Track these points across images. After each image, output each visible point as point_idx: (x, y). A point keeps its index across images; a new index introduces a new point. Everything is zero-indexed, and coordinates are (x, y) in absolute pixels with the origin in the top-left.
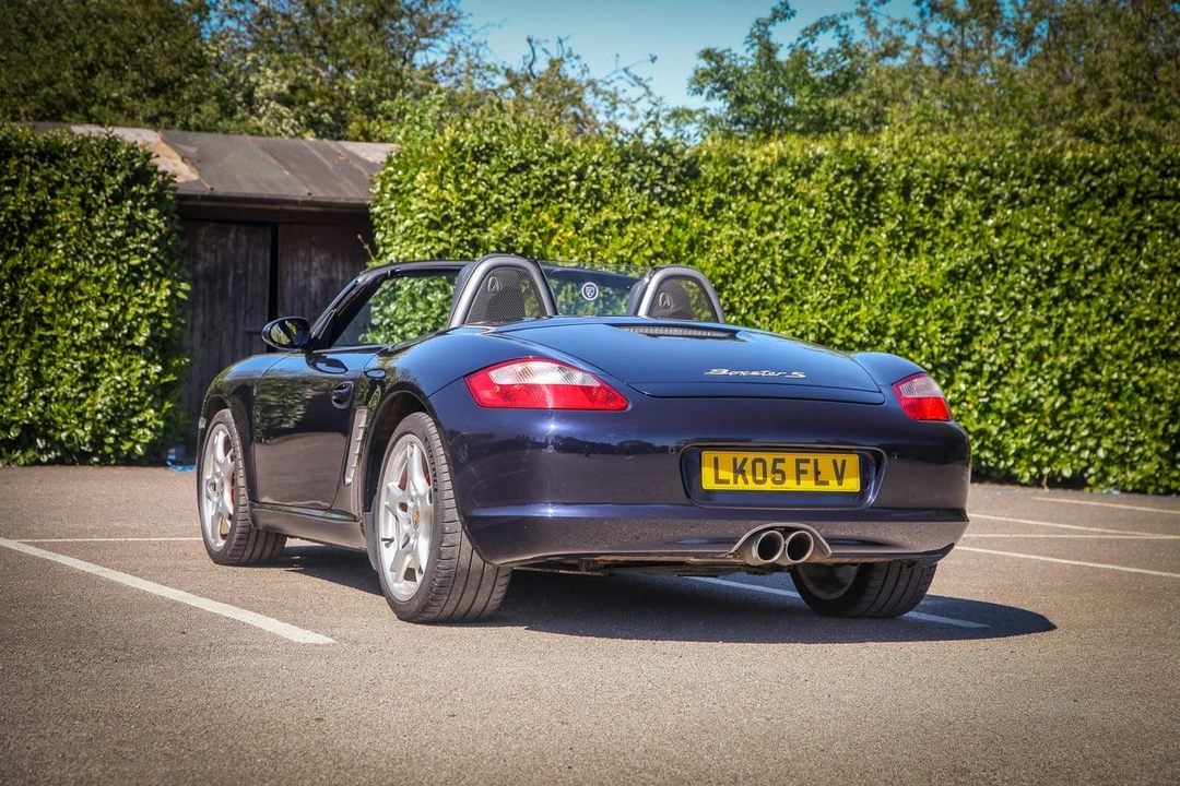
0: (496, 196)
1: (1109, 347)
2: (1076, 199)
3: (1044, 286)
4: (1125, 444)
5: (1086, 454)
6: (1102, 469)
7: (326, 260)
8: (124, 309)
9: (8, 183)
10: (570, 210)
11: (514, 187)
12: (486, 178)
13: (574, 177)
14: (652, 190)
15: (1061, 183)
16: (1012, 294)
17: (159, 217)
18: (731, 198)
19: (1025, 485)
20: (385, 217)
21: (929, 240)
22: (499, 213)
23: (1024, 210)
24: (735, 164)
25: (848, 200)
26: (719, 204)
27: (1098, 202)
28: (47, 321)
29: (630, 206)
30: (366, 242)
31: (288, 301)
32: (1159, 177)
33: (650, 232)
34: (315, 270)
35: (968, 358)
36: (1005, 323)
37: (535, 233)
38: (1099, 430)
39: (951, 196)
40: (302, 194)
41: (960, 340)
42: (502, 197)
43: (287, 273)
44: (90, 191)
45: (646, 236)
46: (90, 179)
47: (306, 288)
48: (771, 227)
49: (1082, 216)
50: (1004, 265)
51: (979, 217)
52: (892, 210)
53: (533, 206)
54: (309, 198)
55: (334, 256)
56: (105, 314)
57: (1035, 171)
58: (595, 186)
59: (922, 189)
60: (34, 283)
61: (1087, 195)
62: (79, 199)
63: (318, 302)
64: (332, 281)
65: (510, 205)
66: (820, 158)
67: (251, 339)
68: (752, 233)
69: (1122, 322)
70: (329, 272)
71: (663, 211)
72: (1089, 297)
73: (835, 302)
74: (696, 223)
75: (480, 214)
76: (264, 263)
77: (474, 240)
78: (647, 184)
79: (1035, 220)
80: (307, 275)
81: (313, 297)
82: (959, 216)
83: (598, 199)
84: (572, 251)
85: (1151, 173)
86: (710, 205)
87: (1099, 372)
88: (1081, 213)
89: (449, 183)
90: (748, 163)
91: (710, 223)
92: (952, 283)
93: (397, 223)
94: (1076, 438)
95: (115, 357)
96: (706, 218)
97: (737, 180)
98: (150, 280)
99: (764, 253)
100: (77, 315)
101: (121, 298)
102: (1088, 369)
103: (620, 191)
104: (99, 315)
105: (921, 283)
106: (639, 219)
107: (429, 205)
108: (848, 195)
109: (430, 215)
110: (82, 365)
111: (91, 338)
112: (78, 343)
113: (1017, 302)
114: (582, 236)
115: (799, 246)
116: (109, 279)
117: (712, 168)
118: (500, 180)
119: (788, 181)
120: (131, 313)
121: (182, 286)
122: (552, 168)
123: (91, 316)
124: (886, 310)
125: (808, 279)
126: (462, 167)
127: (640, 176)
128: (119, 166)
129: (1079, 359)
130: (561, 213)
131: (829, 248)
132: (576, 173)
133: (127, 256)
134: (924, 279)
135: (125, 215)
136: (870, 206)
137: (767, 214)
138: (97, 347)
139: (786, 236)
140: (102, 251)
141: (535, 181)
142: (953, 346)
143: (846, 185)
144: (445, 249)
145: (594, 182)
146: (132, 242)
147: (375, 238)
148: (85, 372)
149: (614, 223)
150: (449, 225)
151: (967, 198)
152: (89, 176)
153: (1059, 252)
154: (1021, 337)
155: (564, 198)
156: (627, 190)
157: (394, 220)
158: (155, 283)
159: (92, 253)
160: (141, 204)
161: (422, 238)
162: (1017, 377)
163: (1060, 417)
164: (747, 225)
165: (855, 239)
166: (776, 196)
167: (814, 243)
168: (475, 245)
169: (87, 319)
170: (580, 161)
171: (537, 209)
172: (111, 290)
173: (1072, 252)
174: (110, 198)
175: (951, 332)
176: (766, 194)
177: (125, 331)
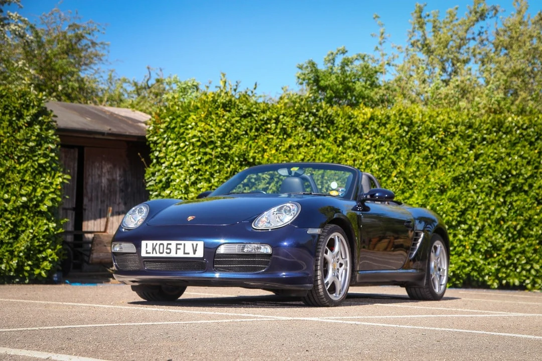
0: (236, 130)
1: (536, 217)
2: (516, 141)
3: (500, 185)
5: (525, 273)
6: (533, 280)
7: (111, 168)
8: (35, 190)
10: (273, 139)
11: (244, 126)
12: (229, 119)
13: (274, 121)
14: (313, 130)
15: (506, 133)
16: (484, 189)
17: (55, 134)
18: (349, 136)
19: (495, 289)
20: (160, 143)
21: (443, 161)
22: (237, 138)
23: (489, 146)
24: (350, 118)
26: (344, 138)
27: (526, 143)
29: (301, 138)
30: (143, 157)
31: (89, 190)
33: (312, 152)
34: (105, 173)
35: (465, 223)
36: (481, 205)
37: (257, 151)
38: (532, 260)
39: (452, 139)
40: (106, 129)
41: (461, 213)
42: (238, 131)
43: (89, 175)
44: (14, 119)
45: (310, 155)
46: (14, 112)
47: (99, 184)
48: (369, 151)
50: (480, 174)
51: (468, 150)
52: (426, 144)
53: (256, 136)
54: (110, 132)
55: (115, 166)
56: (23, 192)
57: (494, 127)
58: (284, 127)
59: (439, 135)
61: (520, 139)
63: (106, 191)
64: (114, 180)
65: (243, 135)
66: (388, 117)
67: (66, 212)
68: (360, 155)
70: (112, 175)
71: (318, 141)
72: (526, 191)
73: (400, 192)
74: (335, 148)
75: (227, 139)
76: (74, 169)
77: (227, 153)
78: (310, 126)
79: (495, 151)
80: (100, 176)
82: (457, 151)
83: (285, 133)
86: (341, 139)
87: (532, 230)
88: (519, 148)
89: (211, 121)
90: (356, 118)
91: (341, 148)
92: (455, 184)
93: (169, 145)
94: (520, 264)
95: (29, 218)
96: (338, 146)
97: (351, 126)
98: (50, 172)
99: (367, 166)
100: (7, 192)
101: (32, 183)
102: (527, 229)
103: (296, 130)
104: (21, 192)
105: (442, 183)
106: (306, 145)
107: (199, 134)
108: (405, 136)
109: (202, 139)
110: (11, 223)
111: (15, 206)
112: (9, 209)
113: (487, 195)
114: (280, 153)
115: (383, 163)
116: (26, 171)
117: (340, 119)
118: (237, 121)
119: (376, 128)
120: (39, 192)
121: (66, 176)
122: (265, 117)
123: (15, 193)
124: (424, 197)
125: (387, 180)
126: (217, 114)
127: (306, 122)
128: (32, 104)
129: (521, 223)
130: (268, 140)
131: (399, 164)
132: (275, 119)
133: (37, 158)
134: (444, 181)
135: (36, 133)
136: (415, 143)
137: (367, 145)
138: (19, 212)
139: (377, 157)
140: (22, 154)
141: (255, 122)
142: (458, 216)
143: (404, 131)
144: (210, 158)
145: (284, 125)
146: (40, 149)
147: (151, 155)
148: (12, 227)
149: (294, 147)
150: (212, 146)
151: (459, 139)
152: (15, 109)
153: (509, 168)
154: (490, 211)
155: (268, 132)
156: (299, 129)
157: (166, 144)
158: (53, 174)
159: (17, 155)
160: (44, 127)
161: (195, 153)
162: (488, 233)
163: (512, 254)
164: (357, 151)
165: (408, 159)
166: (370, 135)
167: (390, 161)
168: (226, 157)
169: (13, 195)
170: (276, 113)
171: (258, 138)
172: (27, 178)
173: (517, 168)
174: (27, 123)
175: (457, 209)
176: (366, 135)
177: (35, 203)
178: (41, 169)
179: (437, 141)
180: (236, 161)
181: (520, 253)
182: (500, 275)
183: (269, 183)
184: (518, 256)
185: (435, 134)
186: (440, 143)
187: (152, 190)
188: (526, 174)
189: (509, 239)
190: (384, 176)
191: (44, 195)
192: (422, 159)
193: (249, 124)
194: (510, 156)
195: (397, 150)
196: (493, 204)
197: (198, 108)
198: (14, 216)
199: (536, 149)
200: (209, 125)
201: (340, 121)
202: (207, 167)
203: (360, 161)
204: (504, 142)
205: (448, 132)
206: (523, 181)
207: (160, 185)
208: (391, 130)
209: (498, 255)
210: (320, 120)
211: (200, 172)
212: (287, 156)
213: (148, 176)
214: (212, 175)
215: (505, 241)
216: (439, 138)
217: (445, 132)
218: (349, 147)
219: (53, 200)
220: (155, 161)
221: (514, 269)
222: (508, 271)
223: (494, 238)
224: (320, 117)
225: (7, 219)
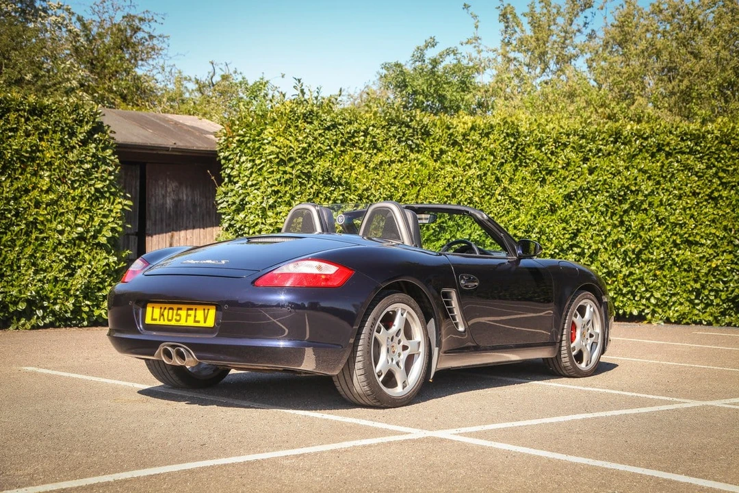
0: (319, 145)
1: (657, 239)
2: (635, 153)
3: (617, 203)
4: (666, 295)
5: (644, 301)
6: (653, 309)
7: (176, 187)
8: (92, 219)
9: (11, 130)
10: (361, 154)
11: (328, 139)
12: (311, 133)
13: (362, 134)
14: (406, 143)
15: (624, 144)
16: (599, 208)
17: (113, 154)
18: (447, 149)
20: (232, 159)
21: (553, 176)
22: (321, 155)
23: (605, 159)
24: (449, 128)
25: (510, 151)
26: (442, 152)
27: (647, 155)
28: (39, 227)
29: (394, 153)
30: (213, 175)
31: (152, 213)
32: (680, 141)
33: (406, 169)
34: (169, 193)
35: (577, 246)
37: (343, 169)
38: (652, 288)
39: (563, 150)
40: (171, 144)
41: (572, 235)
42: (322, 146)
43: (152, 195)
44: (66, 137)
45: (404, 171)
46: (66, 129)
47: (164, 204)
48: (470, 166)
49: (639, 163)
50: (595, 191)
51: (581, 163)
53: (342, 151)
54: (175, 146)
55: (181, 184)
56: (79, 222)
57: (610, 136)
58: (374, 140)
59: (549, 146)
60: (30, 200)
61: (641, 151)
62: (59, 142)
63: (172, 214)
64: (180, 200)
65: (327, 150)
66: (492, 127)
67: (128, 238)
68: (460, 170)
69: (664, 224)
70: (177, 195)
71: (412, 156)
72: (646, 209)
73: (505, 212)
74: (431, 163)
75: (309, 156)
76: (135, 188)
77: (309, 172)
78: (404, 139)
79: (612, 165)
80: (164, 197)
81: (168, 211)
82: (568, 164)
83: (375, 147)
84: (365, 180)
85: (675, 138)
86: (438, 153)
87: (652, 254)
88: (638, 161)
89: (290, 136)
90: (455, 128)
91: (438, 164)
92: (567, 201)
93: (243, 162)
94: (638, 292)
95: (87, 252)
96: (436, 161)
97: (450, 138)
98: (109, 198)
99: (468, 183)
100: (61, 222)
101: (89, 211)
102: (646, 252)
103: (387, 143)
104: (76, 222)
105: (552, 201)
106: (399, 161)
107: (278, 150)
108: (511, 148)
109: (280, 156)
110: (66, 257)
111: (71, 238)
112: (63, 242)
113: (602, 213)
114: (369, 171)
115: (486, 179)
116: (81, 197)
117: (437, 130)
118: (320, 134)
119: (478, 139)
120: (97, 220)
121: (127, 202)
122: (351, 128)
123: (70, 223)
124: (533, 217)
125: (491, 199)
126: (297, 126)
127: (399, 134)
128: (86, 120)
129: (640, 246)
130: (355, 156)
131: (504, 180)
132: (363, 131)
133: (93, 182)
134: (554, 199)
135: (91, 154)
136: (522, 155)
137: (468, 159)
138: (75, 245)
139: (479, 173)
140: (77, 178)
141: (341, 135)
142: (568, 239)
143: (510, 142)
144: (290, 178)
145: (374, 137)
146: (97, 172)
147: (222, 172)
148: (67, 262)
149: (386, 163)
150: (293, 163)
151: (572, 151)
152: (67, 126)
153: (626, 184)
154: (606, 233)
155: (355, 146)
156: (392, 142)
157: (239, 160)
158: (112, 200)
159: (70, 179)
160: (101, 145)
161: (273, 171)
162: (603, 257)
163: (629, 280)
164: (457, 166)
165: (514, 175)
166: (472, 148)
167: (493, 177)
168: (308, 176)
169: (67, 225)
170: (364, 124)
171: (343, 154)
172: (82, 205)
173: (636, 184)
174: (80, 142)
175: (568, 231)
176: (466, 147)
177: (93, 233)
178: (98, 195)
179: (546, 154)
180: (320, 180)
181: (639, 279)
182: (616, 304)
183: (357, 206)
184: (636, 283)
185: (544, 145)
186: (550, 155)
187: (224, 214)
188: (647, 190)
189: (627, 264)
190: (488, 195)
191: (102, 225)
192: (529, 175)
193: (335, 137)
194: (628, 170)
195: (502, 164)
196: (609, 225)
197: (275, 120)
198: (69, 250)
199: (658, 162)
200: (288, 140)
201: (437, 132)
202: (287, 189)
203: (461, 178)
204: (622, 154)
205: (559, 142)
206: (643, 198)
207: (234, 207)
208: (495, 141)
209: (614, 282)
210: (414, 131)
211: (280, 194)
212: (378, 174)
213: (220, 197)
214: (293, 197)
215: (622, 267)
216: (549, 150)
217: (555, 143)
218: (448, 162)
219: (113, 230)
220: (226, 180)
221: (632, 298)
222: (625, 299)
223: (610, 263)
224: (414, 129)
225: (62, 253)
